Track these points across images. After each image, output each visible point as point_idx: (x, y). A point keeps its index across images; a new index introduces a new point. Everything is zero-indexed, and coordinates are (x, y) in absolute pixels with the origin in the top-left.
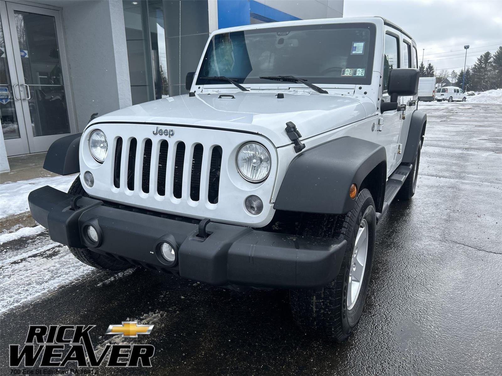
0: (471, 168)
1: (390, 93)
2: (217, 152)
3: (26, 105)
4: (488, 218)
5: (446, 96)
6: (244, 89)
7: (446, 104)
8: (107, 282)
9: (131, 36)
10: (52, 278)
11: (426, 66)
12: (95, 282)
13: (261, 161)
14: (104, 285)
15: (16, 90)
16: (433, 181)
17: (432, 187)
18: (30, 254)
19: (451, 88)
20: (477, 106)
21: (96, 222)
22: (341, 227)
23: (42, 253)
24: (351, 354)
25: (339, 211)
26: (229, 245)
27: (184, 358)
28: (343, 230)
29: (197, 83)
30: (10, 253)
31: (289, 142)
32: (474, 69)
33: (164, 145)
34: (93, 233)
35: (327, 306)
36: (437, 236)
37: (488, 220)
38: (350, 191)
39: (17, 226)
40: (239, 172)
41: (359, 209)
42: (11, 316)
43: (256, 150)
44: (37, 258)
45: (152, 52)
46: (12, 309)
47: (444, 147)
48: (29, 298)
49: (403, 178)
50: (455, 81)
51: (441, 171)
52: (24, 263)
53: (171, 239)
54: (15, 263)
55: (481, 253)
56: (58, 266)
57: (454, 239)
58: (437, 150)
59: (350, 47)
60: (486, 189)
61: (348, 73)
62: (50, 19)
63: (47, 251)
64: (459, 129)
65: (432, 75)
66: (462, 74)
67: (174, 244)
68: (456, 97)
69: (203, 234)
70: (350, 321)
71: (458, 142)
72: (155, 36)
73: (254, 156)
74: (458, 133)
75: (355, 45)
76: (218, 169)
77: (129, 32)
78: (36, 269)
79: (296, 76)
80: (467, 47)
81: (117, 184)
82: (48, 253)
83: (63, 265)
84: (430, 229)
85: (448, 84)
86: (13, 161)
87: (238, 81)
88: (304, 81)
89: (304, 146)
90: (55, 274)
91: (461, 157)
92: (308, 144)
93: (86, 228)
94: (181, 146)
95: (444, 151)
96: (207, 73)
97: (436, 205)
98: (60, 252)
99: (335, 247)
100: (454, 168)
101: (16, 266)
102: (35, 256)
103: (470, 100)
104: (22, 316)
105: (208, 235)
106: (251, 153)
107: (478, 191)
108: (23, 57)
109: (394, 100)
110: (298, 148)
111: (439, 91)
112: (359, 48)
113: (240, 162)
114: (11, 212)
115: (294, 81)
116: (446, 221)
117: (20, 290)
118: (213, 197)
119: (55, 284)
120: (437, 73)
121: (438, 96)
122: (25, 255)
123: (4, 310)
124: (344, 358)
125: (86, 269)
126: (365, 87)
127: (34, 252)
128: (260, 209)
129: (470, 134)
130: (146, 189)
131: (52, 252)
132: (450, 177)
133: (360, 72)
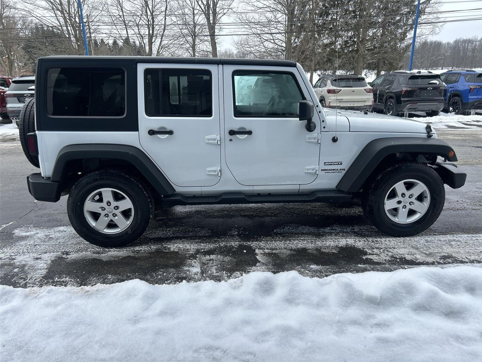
23: (455, 262)
44: (461, 259)
56: (444, 247)
63: (451, 263)
82: (450, 260)
98: (440, 257)
131: (446, 260)
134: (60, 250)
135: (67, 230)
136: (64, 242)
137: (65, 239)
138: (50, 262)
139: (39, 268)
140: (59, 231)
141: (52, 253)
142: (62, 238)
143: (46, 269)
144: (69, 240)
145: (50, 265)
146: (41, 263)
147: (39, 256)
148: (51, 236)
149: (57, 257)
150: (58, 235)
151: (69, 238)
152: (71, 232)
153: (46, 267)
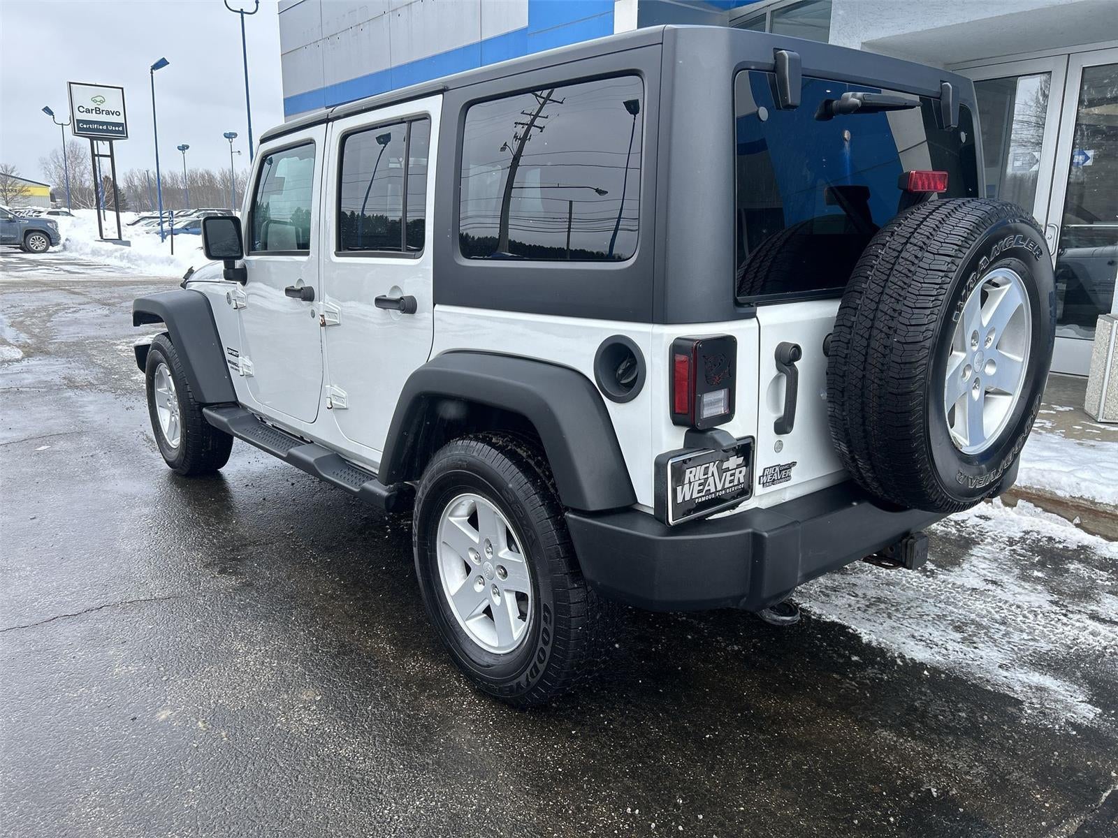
134: (938, 582)
135: (904, 640)
136: (923, 601)
137: (919, 609)
138: (965, 566)
139: (987, 562)
140: (930, 644)
141: (959, 583)
142: (927, 615)
143: (973, 555)
144: (908, 603)
145: (963, 560)
146: (984, 569)
147: (990, 586)
148: (958, 636)
149: (948, 570)
150: (937, 636)
151: (909, 609)
152: (895, 624)
153: (973, 558)
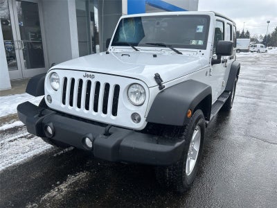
0: (266, 92)
1: (217, 54)
2: (117, 88)
3: (21, 52)
4: (272, 123)
5: (256, 49)
6: (137, 50)
7: (256, 54)
8: (59, 154)
9: (79, 14)
10: (30, 150)
11: (245, 32)
12: (53, 153)
13: (141, 93)
14: (58, 155)
15: (16, 44)
16: (243, 100)
17: (242, 103)
18: (19, 136)
19: (259, 45)
20: (273, 55)
21: (51, 124)
22: (183, 131)
23: (25, 136)
24: (188, 200)
25: (181, 124)
26: (121, 141)
27: (97, 199)
28: (185, 133)
29: (112, 45)
30: (8, 136)
31: (156, 84)
32: (273, 34)
33: (89, 83)
34: (50, 130)
35: (174, 175)
36: (243, 133)
37: (272, 124)
38: (187, 113)
39: (13, 121)
40: (129, 99)
41: (194, 122)
42: (6, 171)
43: (138, 88)
44: (23, 139)
45: (91, 22)
46: (7, 168)
47: (251, 80)
48: (17, 162)
49: (224, 100)
50: (262, 40)
51: (249, 94)
52: (16, 141)
53: (90, 135)
54: (11, 141)
55: (266, 143)
56: (34, 143)
57: (252, 134)
58: (247, 81)
59: (196, 28)
60: (272, 106)
61: (194, 42)
62: (35, 5)
64: (262, 69)
65: (248, 37)
66: (265, 37)
67: (92, 139)
68: (262, 50)
69: (107, 134)
70: (188, 181)
71: (260, 77)
72: (93, 14)
73: (137, 91)
74: (261, 72)
75: (198, 27)
76: (118, 97)
77: (78, 12)
78: (22, 145)
79: (165, 43)
80: (269, 22)
81: (64, 103)
83: (36, 143)
84: (239, 129)
85: (258, 42)
86: (13, 83)
87: (133, 45)
88: (169, 46)
89: (164, 87)
90: (31, 148)
91: (261, 86)
92: (166, 85)
93: (46, 127)
94: (98, 84)
95: (251, 82)
96: (118, 40)
97: (244, 114)
99: (178, 144)
100: (256, 92)
101: (11, 143)
102: (22, 137)
103: (269, 51)
104: (13, 172)
105: (110, 134)
106: (136, 90)
107: (268, 107)
108: (20, 26)
109: (219, 58)
110: (161, 87)
111: (252, 46)
112: (200, 29)
113: (129, 93)
114: (10, 113)
115: (164, 46)
116: (249, 124)
117: (12, 157)
118: (114, 113)
119: (31, 154)
120: (251, 36)
121: (251, 49)
122: (16, 137)
123: (3, 168)
124: (184, 202)
125: (48, 146)
126: (203, 51)
127: (22, 135)
128: (139, 120)
129: (267, 72)
130: (79, 106)
132: (253, 98)
133: (201, 43)
